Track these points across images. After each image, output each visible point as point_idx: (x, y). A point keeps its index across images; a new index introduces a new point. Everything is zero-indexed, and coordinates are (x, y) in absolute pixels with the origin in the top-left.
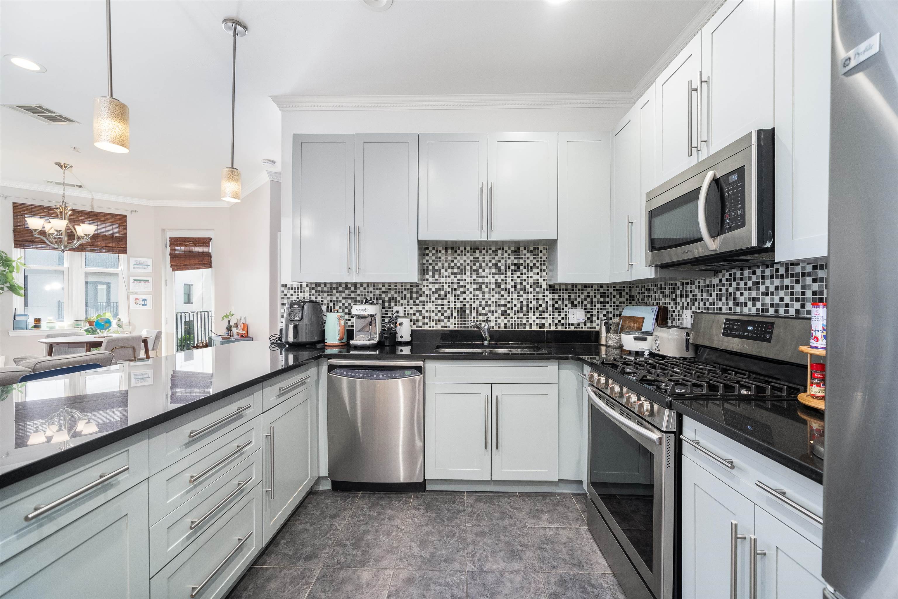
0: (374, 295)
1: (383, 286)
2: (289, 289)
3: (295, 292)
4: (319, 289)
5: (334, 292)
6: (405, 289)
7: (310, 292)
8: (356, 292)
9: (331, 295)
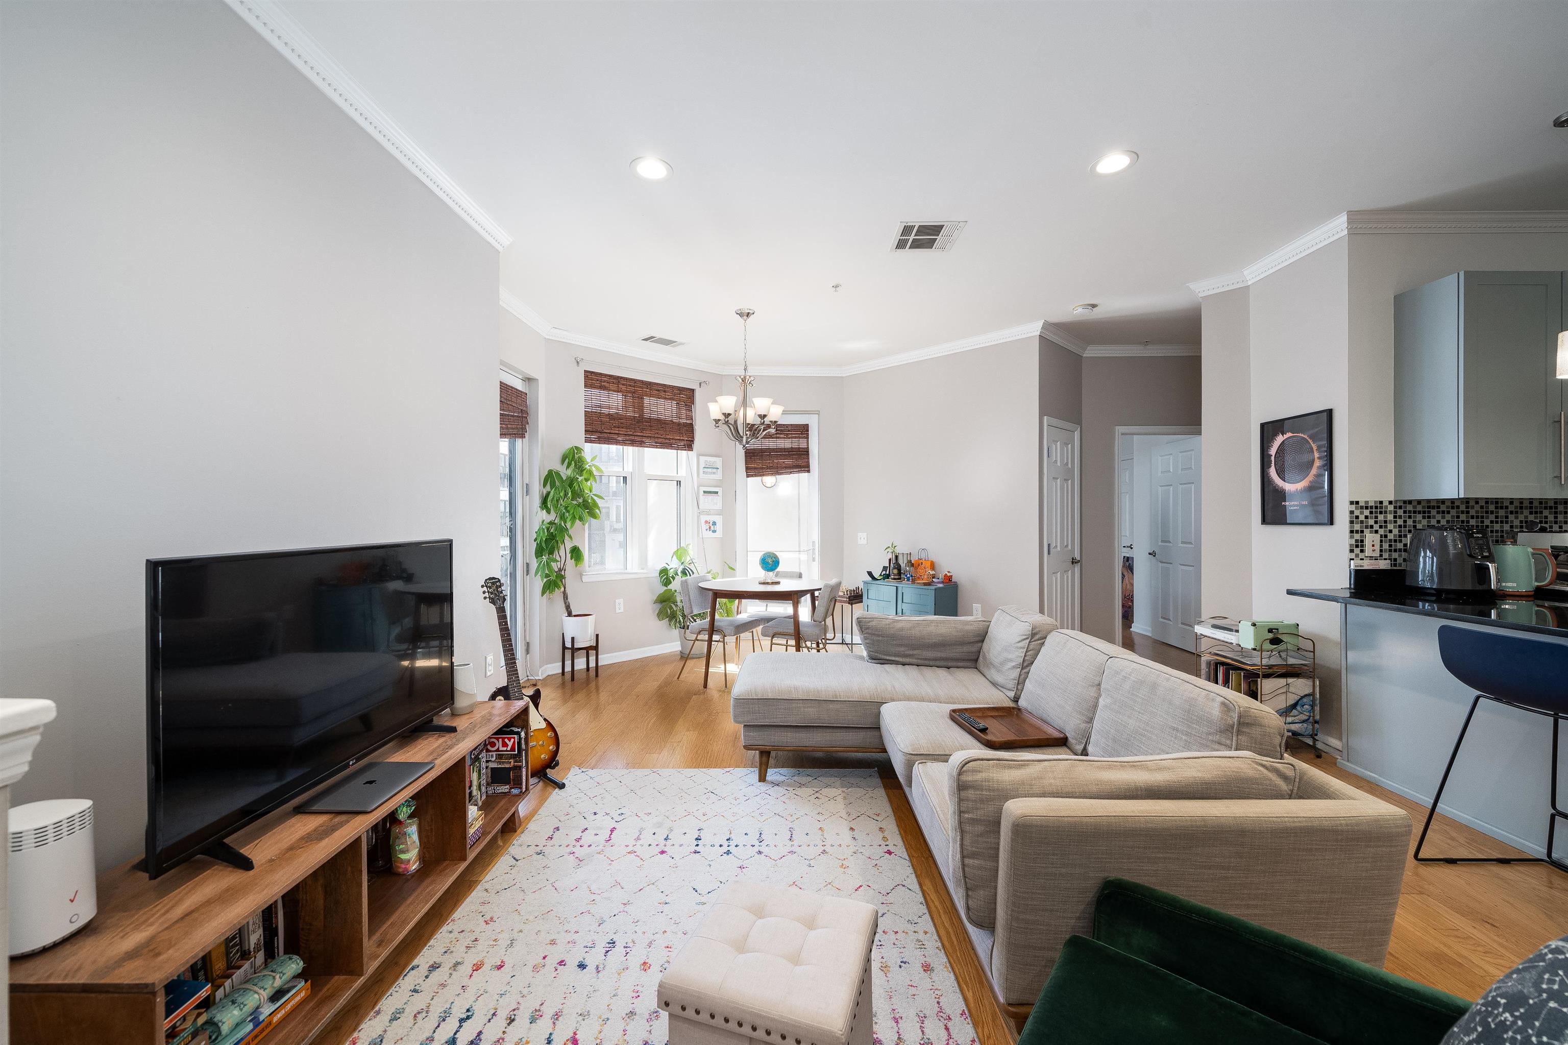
0: (1497, 517)
1: (1511, 503)
2: (1362, 507)
3: (1371, 513)
4: (1409, 508)
5: (1434, 512)
6: (1546, 508)
7: (1395, 512)
8: (1468, 512)
9: (1429, 517)
